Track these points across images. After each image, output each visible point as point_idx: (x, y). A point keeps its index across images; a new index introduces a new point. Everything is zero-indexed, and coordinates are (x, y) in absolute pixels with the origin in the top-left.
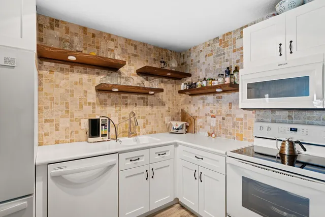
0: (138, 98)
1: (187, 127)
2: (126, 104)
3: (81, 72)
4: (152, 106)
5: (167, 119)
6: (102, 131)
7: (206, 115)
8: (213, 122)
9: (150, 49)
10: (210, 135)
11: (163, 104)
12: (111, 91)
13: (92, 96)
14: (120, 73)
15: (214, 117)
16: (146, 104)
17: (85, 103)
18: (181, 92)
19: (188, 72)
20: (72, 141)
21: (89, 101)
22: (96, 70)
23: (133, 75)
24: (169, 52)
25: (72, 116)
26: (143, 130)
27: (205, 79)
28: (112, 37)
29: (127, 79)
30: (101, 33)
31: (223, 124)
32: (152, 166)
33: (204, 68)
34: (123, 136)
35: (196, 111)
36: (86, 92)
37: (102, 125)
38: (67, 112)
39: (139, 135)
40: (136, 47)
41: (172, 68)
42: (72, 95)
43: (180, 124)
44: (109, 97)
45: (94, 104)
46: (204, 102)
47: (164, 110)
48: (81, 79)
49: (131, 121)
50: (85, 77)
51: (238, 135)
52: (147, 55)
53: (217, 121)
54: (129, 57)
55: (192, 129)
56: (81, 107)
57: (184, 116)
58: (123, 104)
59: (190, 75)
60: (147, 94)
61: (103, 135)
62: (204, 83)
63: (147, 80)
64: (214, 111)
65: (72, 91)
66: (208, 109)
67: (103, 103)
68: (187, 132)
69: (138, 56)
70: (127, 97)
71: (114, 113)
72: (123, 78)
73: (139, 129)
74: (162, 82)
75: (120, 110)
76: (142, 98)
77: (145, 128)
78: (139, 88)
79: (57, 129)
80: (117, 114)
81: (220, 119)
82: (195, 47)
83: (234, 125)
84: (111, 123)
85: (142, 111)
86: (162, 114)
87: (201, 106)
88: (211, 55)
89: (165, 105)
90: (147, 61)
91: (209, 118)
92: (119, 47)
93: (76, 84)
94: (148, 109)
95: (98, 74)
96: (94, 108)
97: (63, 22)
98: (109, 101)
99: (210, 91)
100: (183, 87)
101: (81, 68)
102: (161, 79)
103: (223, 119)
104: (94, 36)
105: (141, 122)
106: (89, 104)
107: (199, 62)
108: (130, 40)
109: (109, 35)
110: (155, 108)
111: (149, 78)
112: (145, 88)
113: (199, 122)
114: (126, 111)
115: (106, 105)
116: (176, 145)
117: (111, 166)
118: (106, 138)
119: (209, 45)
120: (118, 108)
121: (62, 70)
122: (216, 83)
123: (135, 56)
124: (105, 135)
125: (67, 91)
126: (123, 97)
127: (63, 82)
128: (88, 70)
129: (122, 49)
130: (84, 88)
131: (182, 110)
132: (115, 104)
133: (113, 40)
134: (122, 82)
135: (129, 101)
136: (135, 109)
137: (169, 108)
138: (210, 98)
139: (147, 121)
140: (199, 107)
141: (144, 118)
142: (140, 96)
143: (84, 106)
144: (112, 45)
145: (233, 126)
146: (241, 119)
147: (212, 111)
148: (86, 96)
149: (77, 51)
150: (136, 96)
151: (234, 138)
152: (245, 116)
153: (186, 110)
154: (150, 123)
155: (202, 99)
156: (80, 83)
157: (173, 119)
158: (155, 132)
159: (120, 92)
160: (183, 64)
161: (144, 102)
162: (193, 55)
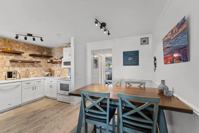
0: (30, 64)
1: (51, 74)
2: (24, 67)
3: (2, 55)
4: (36, 67)
5: (43, 72)
6: (13, 76)
8: (59, 72)
9: (35, 47)
10: (58, 76)
11: (42, 67)
12: (18, 62)
13: (8, 63)
14: (21, 56)
15: (59, 70)
17: (5, 66)
19: (51, 56)
21: (6, 65)
22: (10, 54)
23: (28, 56)
24: (44, 48)
27: (55, 59)
29: (25, 58)
32: (35, 86)
33: (57, 55)
34: (23, 78)
35: (54, 69)
37: (14, 74)
39: (30, 77)
40: (29, 46)
41: (45, 54)
43: (48, 73)
44: (16, 64)
45: (9, 66)
48: (3, 58)
49: (26, 73)
50: (5, 56)
52: (34, 49)
54: (26, 50)
55: (53, 74)
57: (50, 70)
58: (23, 66)
59: (52, 57)
60: (34, 63)
62: (55, 60)
63: (34, 58)
67: (13, 66)
68: (51, 76)
69: (30, 49)
70: (24, 64)
71: (19, 70)
72: (23, 57)
73: (30, 75)
74: (41, 59)
76: (31, 64)
77: (33, 75)
78: (30, 61)
80: (20, 70)
81: (61, 71)
82: (54, 48)
83: (64, 72)
84: (18, 73)
85: (31, 69)
86: (41, 70)
87: (56, 67)
88: (58, 52)
90: (34, 51)
91: (58, 71)
92: (21, 46)
94: (34, 68)
95: (11, 55)
96: (9, 68)
98: (16, 65)
99: (56, 63)
100: (49, 61)
102: (40, 58)
104: (9, 42)
105: (31, 73)
106: (7, 66)
107: (55, 53)
108: (26, 43)
110: (38, 68)
111: (35, 57)
112: (32, 61)
113: (55, 72)
114: (24, 69)
115: (15, 67)
116: (45, 79)
117: (19, 85)
119: (58, 48)
120: (20, 68)
122: (58, 61)
123: (28, 49)
124: (15, 77)
126: (23, 64)
128: (6, 54)
129: (23, 47)
130: (4, 60)
131: (50, 69)
132: (19, 66)
133: (18, 43)
134: (22, 59)
135: (25, 65)
136: (28, 68)
137: (44, 68)
138: (58, 65)
141: (33, 71)
142: (31, 63)
143: (4, 67)
144: (17, 45)
146: (66, 71)
148: (5, 63)
149: (3, 49)
152: (66, 69)
153: (51, 68)
154: (35, 73)
155: (56, 65)
157: (46, 72)
158: (38, 76)
160: (50, 53)
161: (33, 66)
162: (53, 50)
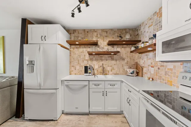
0: (108, 57)
1: (137, 73)
2: (102, 60)
4: (116, 60)
5: (126, 68)
6: (89, 71)
7: (148, 66)
8: (152, 70)
9: (115, 31)
11: (124, 59)
12: (92, 54)
13: (87, 57)
16: (113, 59)
18: (131, 52)
19: (139, 40)
20: (80, 74)
22: (89, 46)
23: (105, 46)
24: (128, 30)
25: (80, 65)
26: (110, 72)
28: (95, 30)
29: (103, 48)
30: (91, 30)
31: (159, 73)
32: (106, 90)
33: (148, 35)
35: (143, 63)
36: (85, 55)
37: (89, 69)
38: (79, 63)
39: (108, 74)
40: (107, 32)
41: (127, 39)
42: (80, 57)
44: (94, 57)
45: (88, 60)
46: (147, 57)
47: (124, 63)
48: (83, 51)
50: (85, 49)
51: (168, 81)
52: (113, 35)
53: (154, 70)
54: (104, 38)
55: (140, 74)
56: (83, 61)
57: (137, 66)
58: (101, 60)
61: (89, 73)
62: (143, 45)
63: (113, 47)
64: (153, 63)
65: (80, 55)
66: (149, 62)
67: (91, 60)
68: (137, 76)
69: (108, 36)
70: (102, 57)
71: (96, 65)
72: (100, 48)
73: (108, 71)
74: (123, 47)
75: (99, 62)
76: (110, 57)
77: (112, 71)
79: (75, 70)
80: (98, 64)
81: (156, 68)
82: (143, 23)
86: (123, 65)
88: (152, 25)
89: (124, 60)
90: (113, 38)
91: (150, 67)
92: (98, 34)
93: (81, 52)
94: (113, 62)
96: (88, 62)
97: (77, 30)
98: (94, 59)
99: (145, 50)
100: (133, 49)
101: (83, 46)
103: (159, 69)
104: (88, 32)
106: (86, 60)
107: (145, 32)
108: (104, 29)
109: (94, 30)
110: (118, 62)
112: (109, 52)
113: (145, 70)
114: (101, 63)
115: (93, 60)
117: (86, 86)
118: (91, 74)
119: (150, 19)
120: (98, 62)
121: (77, 48)
122: (148, 44)
123: (106, 36)
124: (90, 73)
125: (78, 55)
126: (100, 57)
127: (77, 52)
129: (100, 34)
130: (84, 54)
132: (97, 60)
133: (96, 32)
137: (127, 61)
139: (113, 68)
140: (145, 60)
141: (111, 66)
144: (95, 34)
145: (165, 74)
146: (171, 69)
147: (152, 63)
148: (85, 57)
149: (79, 40)
150: (107, 56)
151: (166, 83)
152: (175, 67)
153: (138, 62)
154: (115, 69)
156: (83, 52)
157: (131, 68)
158: (118, 74)
159: (96, 54)
160: (137, 35)
161: (111, 58)
162: (142, 28)
